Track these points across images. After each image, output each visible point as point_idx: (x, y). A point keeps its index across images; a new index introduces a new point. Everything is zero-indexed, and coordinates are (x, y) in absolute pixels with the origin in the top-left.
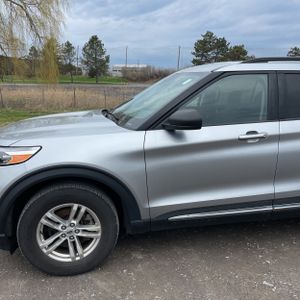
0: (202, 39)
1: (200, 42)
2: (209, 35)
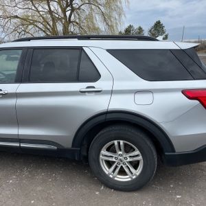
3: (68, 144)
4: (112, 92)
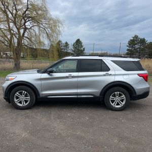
2: (136, 37)
3: (98, 95)
4: (115, 75)
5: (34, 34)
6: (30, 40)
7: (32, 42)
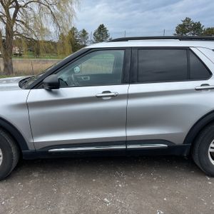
0: (182, 23)
1: (180, 25)
2: (188, 20)
5: (32, 16)
6: (27, 26)
7: (29, 29)
